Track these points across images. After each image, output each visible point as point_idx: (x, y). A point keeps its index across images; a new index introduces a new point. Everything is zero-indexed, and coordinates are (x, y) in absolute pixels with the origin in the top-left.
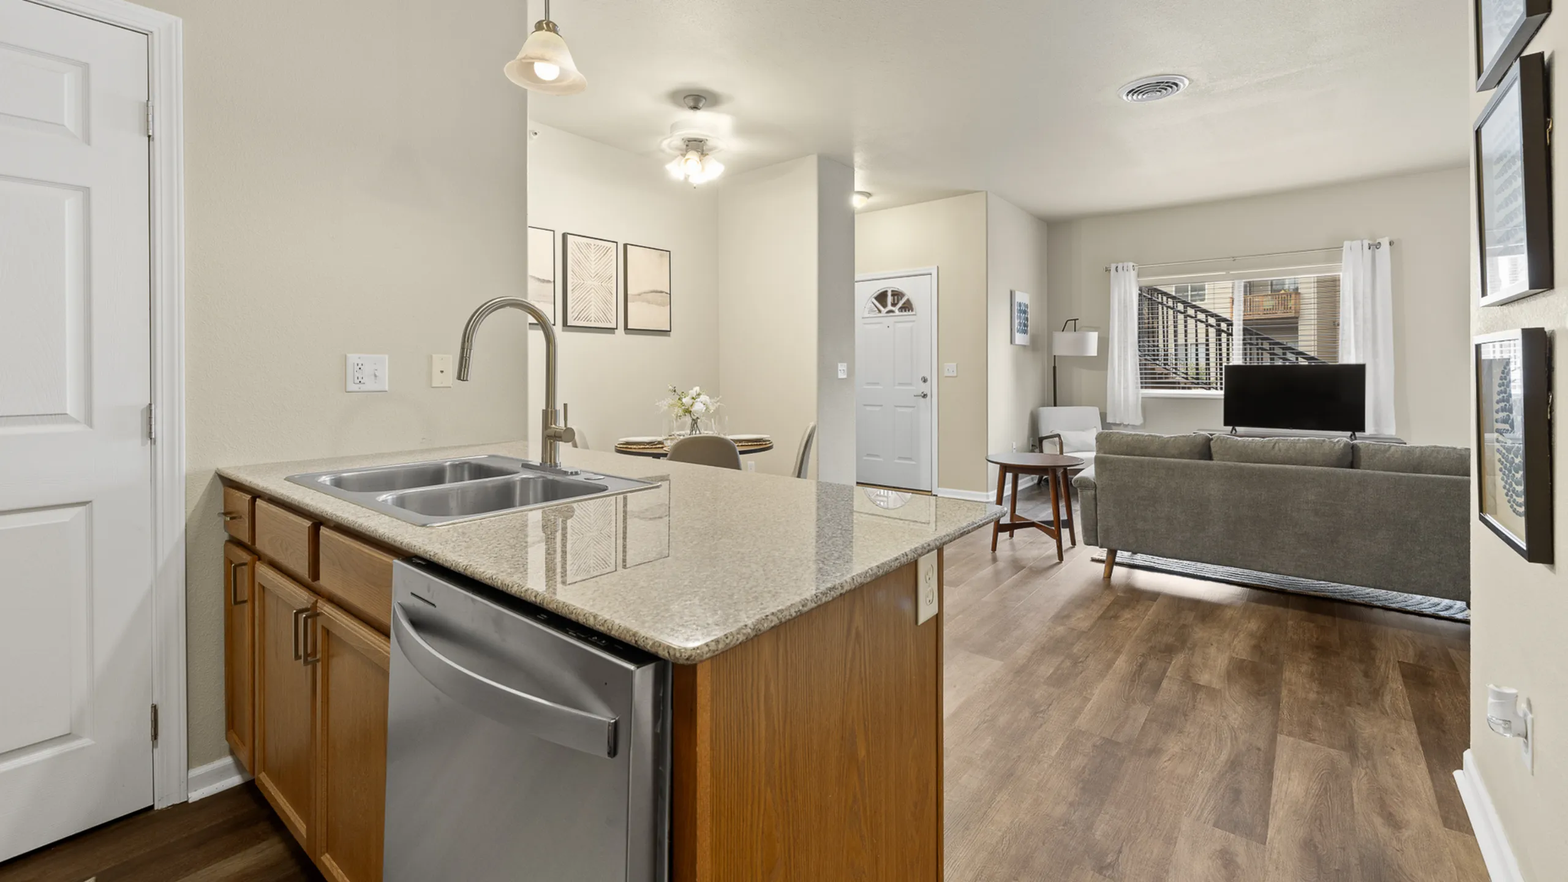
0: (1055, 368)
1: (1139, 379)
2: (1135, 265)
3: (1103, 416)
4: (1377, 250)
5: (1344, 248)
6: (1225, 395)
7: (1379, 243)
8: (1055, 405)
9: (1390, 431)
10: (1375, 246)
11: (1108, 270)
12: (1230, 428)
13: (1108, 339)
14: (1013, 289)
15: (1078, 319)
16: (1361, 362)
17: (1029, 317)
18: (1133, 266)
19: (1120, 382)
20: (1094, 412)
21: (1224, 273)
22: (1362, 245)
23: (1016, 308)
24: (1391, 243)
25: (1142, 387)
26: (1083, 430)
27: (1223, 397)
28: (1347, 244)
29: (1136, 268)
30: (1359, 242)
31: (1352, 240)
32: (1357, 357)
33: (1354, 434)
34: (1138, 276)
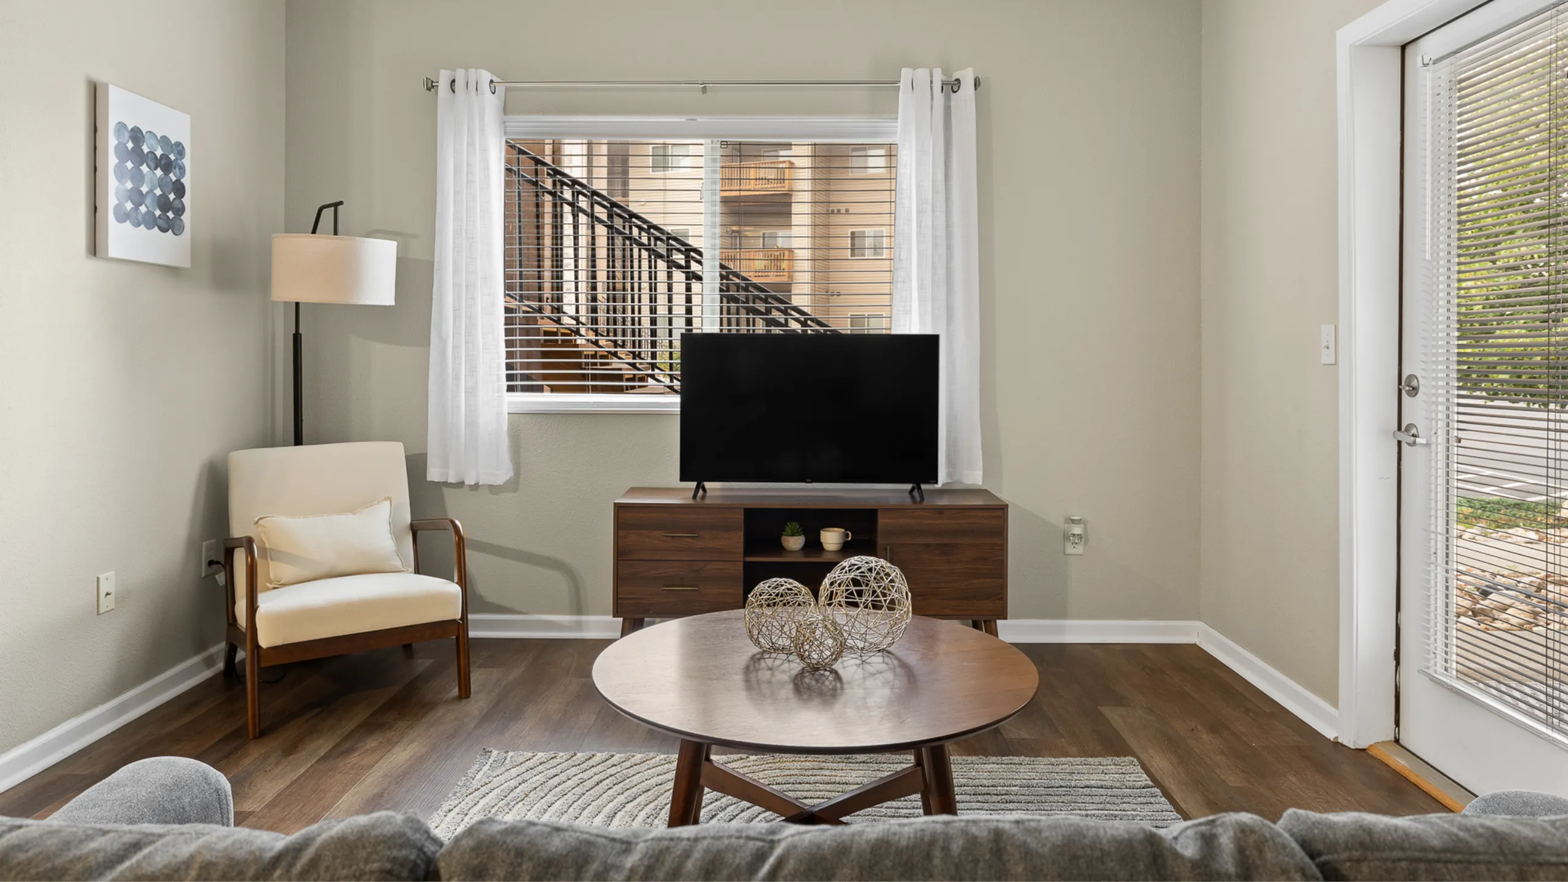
0: (297, 338)
1: (504, 367)
2: (495, 79)
3: (416, 466)
4: (953, 95)
5: (901, 84)
6: (684, 405)
7: (958, 80)
8: (298, 441)
9: (975, 477)
10: (953, 86)
11: (431, 86)
12: (693, 484)
13: (431, 264)
14: (99, 76)
15: (341, 203)
16: (928, 331)
17: (186, 181)
18: (492, 81)
19: (457, 378)
20: (394, 454)
21: (683, 120)
22: (932, 82)
23: (111, 141)
24: (977, 83)
25: (510, 389)
26: (353, 510)
27: (679, 413)
28: (906, 74)
29: (501, 89)
30: (926, 71)
31: (914, 67)
32: (922, 321)
33: (919, 488)
34: (505, 110)
